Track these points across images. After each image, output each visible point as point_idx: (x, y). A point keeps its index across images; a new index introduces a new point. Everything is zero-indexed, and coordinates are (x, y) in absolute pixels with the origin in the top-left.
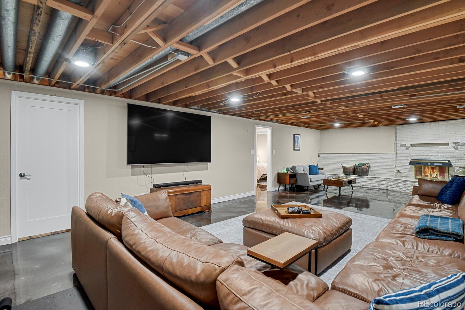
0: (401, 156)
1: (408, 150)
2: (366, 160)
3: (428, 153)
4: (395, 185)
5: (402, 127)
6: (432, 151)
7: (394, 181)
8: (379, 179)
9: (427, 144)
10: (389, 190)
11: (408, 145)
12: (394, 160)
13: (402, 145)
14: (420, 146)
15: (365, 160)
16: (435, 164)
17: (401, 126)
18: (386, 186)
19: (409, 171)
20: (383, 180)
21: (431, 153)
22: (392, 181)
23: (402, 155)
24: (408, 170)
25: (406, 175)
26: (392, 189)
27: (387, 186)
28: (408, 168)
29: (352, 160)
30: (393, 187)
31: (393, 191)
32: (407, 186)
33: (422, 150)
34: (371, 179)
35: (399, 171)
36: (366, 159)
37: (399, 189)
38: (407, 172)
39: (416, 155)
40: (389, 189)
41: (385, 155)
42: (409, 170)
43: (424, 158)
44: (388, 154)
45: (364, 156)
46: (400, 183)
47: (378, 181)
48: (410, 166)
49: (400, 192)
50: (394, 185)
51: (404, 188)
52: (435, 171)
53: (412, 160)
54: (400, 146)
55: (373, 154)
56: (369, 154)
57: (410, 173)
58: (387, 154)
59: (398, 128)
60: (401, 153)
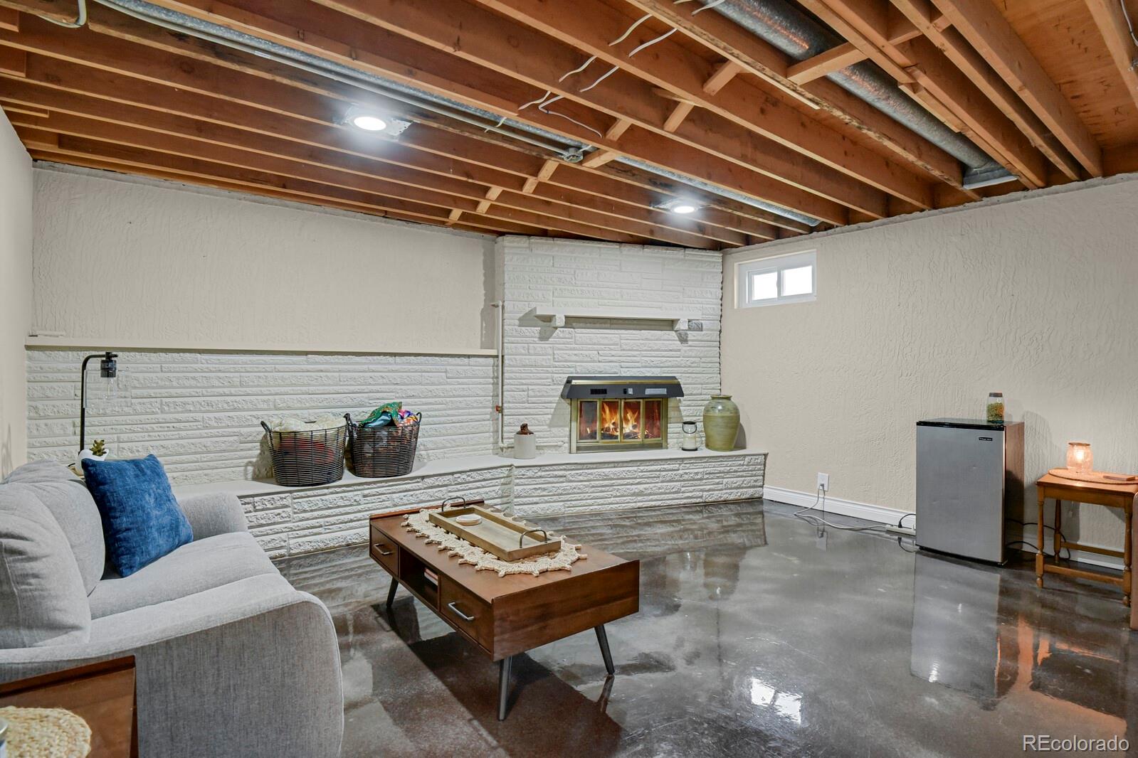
0: (524, 366)
1: (547, 339)
2: (377, 388)
3: (613, 353)
4: (544, 489)
5: (526, 245)
6: (624, 347)
7: (539, 474)
9: (609, 321)
11: (560, 321)
14: (598, 325)
15: (374, 388)
17: (523, 242)
20: (489, 476)
22: (530, 473)
24: (548, 422)
27: (505, 500)
30: (535, 499)
32: (586, 486)
33: (595, 341)
34: (439, 486)
36: (381, 381)
38: (546, 427)
41: (458, 360)
43: (600, 372)
44: (469, 356)
45: (372, 367)
46: (561, 479)
47: (470, 485)
52: (629, 418)
54: (517, 322)
58: (464, 356)
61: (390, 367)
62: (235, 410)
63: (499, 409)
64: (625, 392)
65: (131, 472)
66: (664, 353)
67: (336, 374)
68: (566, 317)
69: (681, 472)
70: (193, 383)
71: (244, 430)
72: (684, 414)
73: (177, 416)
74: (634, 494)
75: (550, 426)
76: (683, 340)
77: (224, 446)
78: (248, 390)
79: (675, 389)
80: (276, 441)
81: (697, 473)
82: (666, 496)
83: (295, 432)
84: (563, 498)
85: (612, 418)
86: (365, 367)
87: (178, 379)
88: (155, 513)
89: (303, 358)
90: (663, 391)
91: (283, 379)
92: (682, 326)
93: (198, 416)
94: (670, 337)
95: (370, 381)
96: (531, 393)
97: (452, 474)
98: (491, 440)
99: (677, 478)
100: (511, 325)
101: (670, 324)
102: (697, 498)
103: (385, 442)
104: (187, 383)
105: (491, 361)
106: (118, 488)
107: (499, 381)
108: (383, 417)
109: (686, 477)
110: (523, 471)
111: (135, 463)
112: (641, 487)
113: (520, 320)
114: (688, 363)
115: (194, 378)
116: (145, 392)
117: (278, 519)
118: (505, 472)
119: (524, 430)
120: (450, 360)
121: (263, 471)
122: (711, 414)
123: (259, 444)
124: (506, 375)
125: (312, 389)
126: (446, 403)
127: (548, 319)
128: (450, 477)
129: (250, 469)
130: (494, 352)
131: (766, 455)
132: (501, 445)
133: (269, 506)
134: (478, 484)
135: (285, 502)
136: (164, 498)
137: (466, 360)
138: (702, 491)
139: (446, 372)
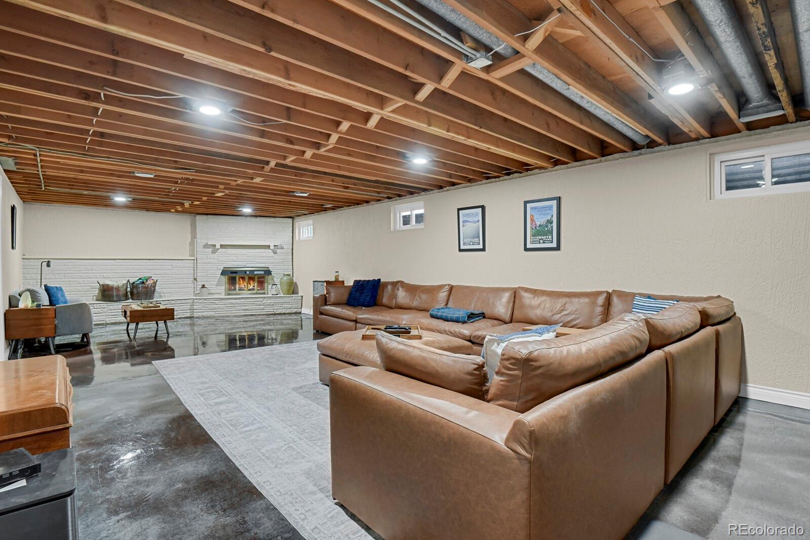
3: (244, 258)
4: (206, 307)
8: (177, 301)
10: (196, 318)
11: (218, 246)
12: (192, 269)
13: (206, 246)
16: (256, 273)
18: (189, 311)
19: (217, 285)
20: (184, 302)
21: (247, 258)
22: (201, 301)
23: (206, 261)
25: (213, 292)
26: (200, 314)
27: (191, 311)
28: (215, 280)
29: (114, 271)
30: (203, 311)
31: (204, 318)
35: (204, 285)
37: (212, 314)
39: (227, 260)
40: (195, 315)
42: (217, 283)
44: (182, 260)
45: (141, 264)
47: (176, 305)
48: (218, 278)
49: (214, 317)
50: (204, 308)
51: (220, 310)
53: (224, 268)
54: (202, 247)
55: (157, 261)
56: (150, 259)
57: (219, 287)
59: (200, 219)
60: (205, 258)
61: (149, 264)
62: (89, 278)
63: (195, 279)
64: (246, 273)
65: (55, 289)
66: (266, 258)
67: (127, 267)
68: (221, 245)
69: (264, 302)
70: (74, 269)
71: (92, 285)
72: (275, 281)
73: (69, 280)
74: (243, 310)
75: (216, 285)
76: (275, 253)
77: (86, 290)
78: (94, 272)
79: (268, 272)
80: (102, 287)
81: (271, 303)
82: (258, 311)
83: (108, 285)
84: (214, 310)
85: (243, 283)
86: (138, 264)
87: (70, 268)
88: (61, 298)
89: (114, 261)
90: (263, 272)
91: (107, 268)
92: (272, 247)
93: (77, 280)
94: (269, 252)
95: (140, 269)
96: (208, 273)
97: (169, 300)
98: (193, 291)
99: (262, 304)
100: (199, 248)
101: (268, 247)
102: (271, 312)
103: (141, 289)
104: (73, 269)
105: (192, 261)
106: (53, 291)
107: (195, 269)
108: (140, 280)
109: (266, 304)
110: (198, 300)
111: (56, 287)
112: (247, 307)
113: (204, 246)
114: (278, 262)
115: (75, 268)
116: (59, 272)
117: (102, 312)
118: (192, 301)
119: (203, 286)
120: (174, 261)
121: (99, 298)
122: (282, 281)
123: (98, 290)
124: (198, 267)
125: (117, 271)
126: (172, 277)
127: (214, 246)
128: (168, 302)
129: (95, 297)
130: (193, 258)
131: (302, 296)
132: (196, 292)
133: (99, 307)
134: (180, 305)
135: (104, 307)
136: (63, 296)
137: (181, 261)
138: (274, 309)
139: (172, 265)
